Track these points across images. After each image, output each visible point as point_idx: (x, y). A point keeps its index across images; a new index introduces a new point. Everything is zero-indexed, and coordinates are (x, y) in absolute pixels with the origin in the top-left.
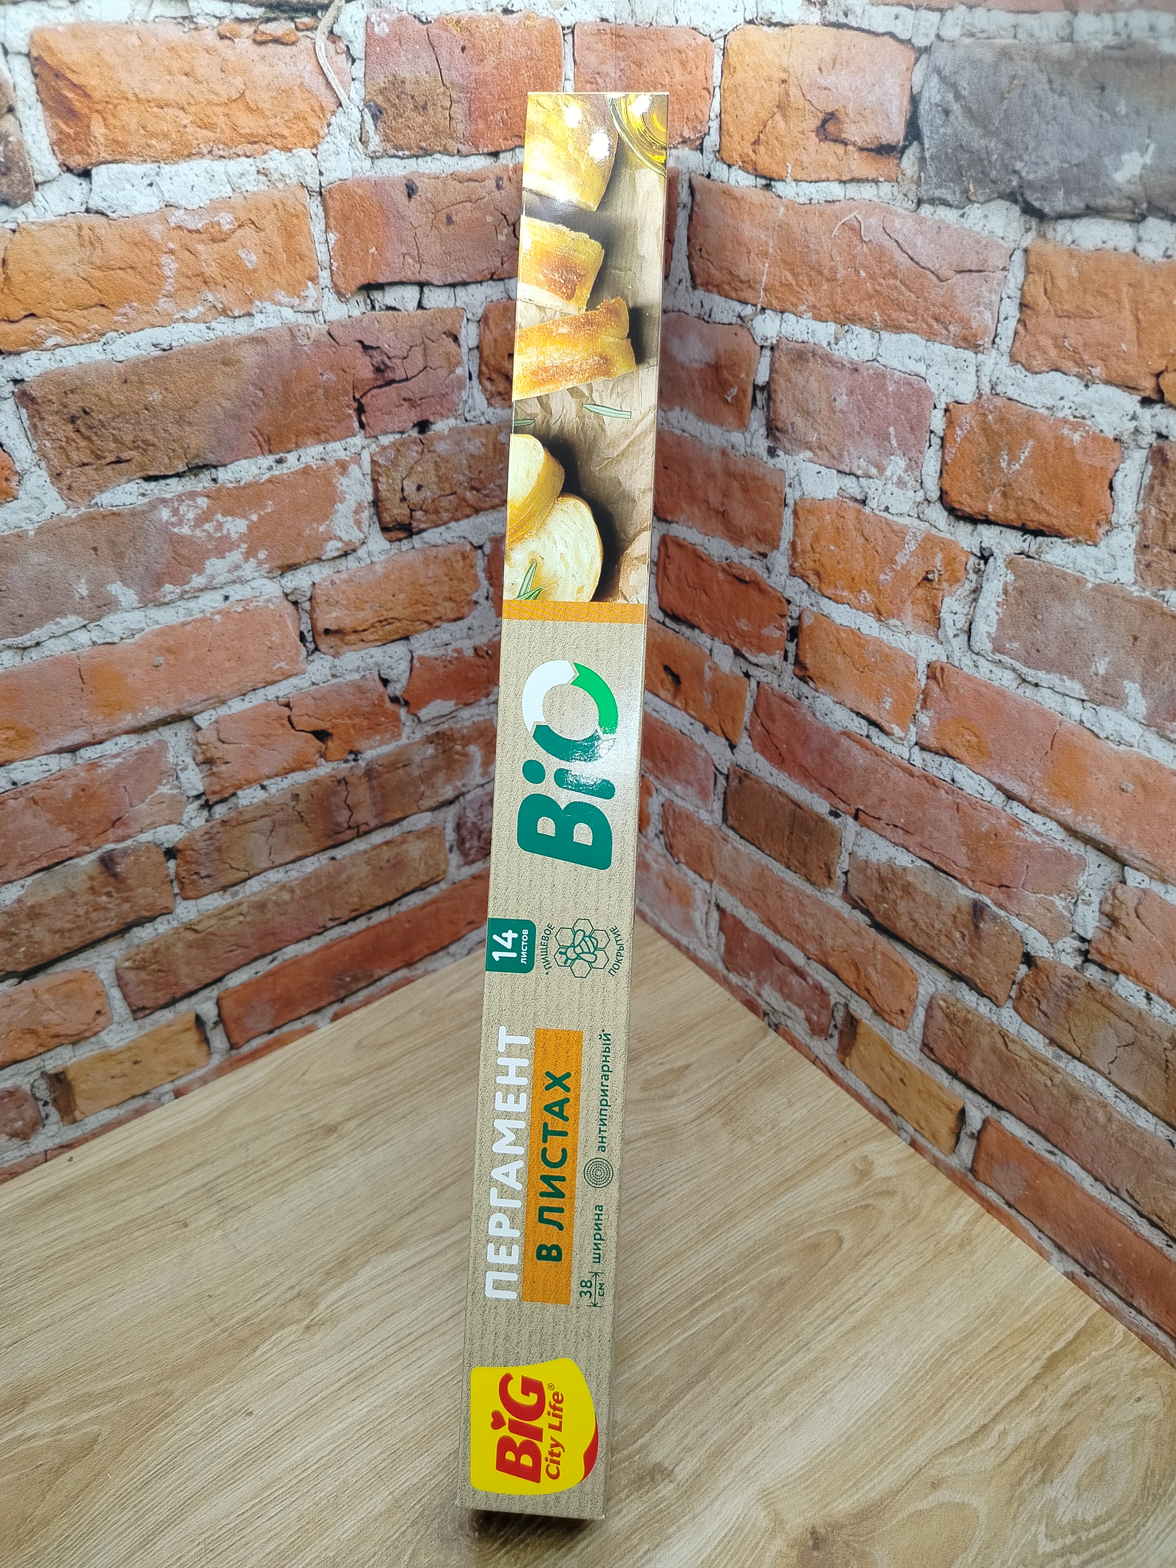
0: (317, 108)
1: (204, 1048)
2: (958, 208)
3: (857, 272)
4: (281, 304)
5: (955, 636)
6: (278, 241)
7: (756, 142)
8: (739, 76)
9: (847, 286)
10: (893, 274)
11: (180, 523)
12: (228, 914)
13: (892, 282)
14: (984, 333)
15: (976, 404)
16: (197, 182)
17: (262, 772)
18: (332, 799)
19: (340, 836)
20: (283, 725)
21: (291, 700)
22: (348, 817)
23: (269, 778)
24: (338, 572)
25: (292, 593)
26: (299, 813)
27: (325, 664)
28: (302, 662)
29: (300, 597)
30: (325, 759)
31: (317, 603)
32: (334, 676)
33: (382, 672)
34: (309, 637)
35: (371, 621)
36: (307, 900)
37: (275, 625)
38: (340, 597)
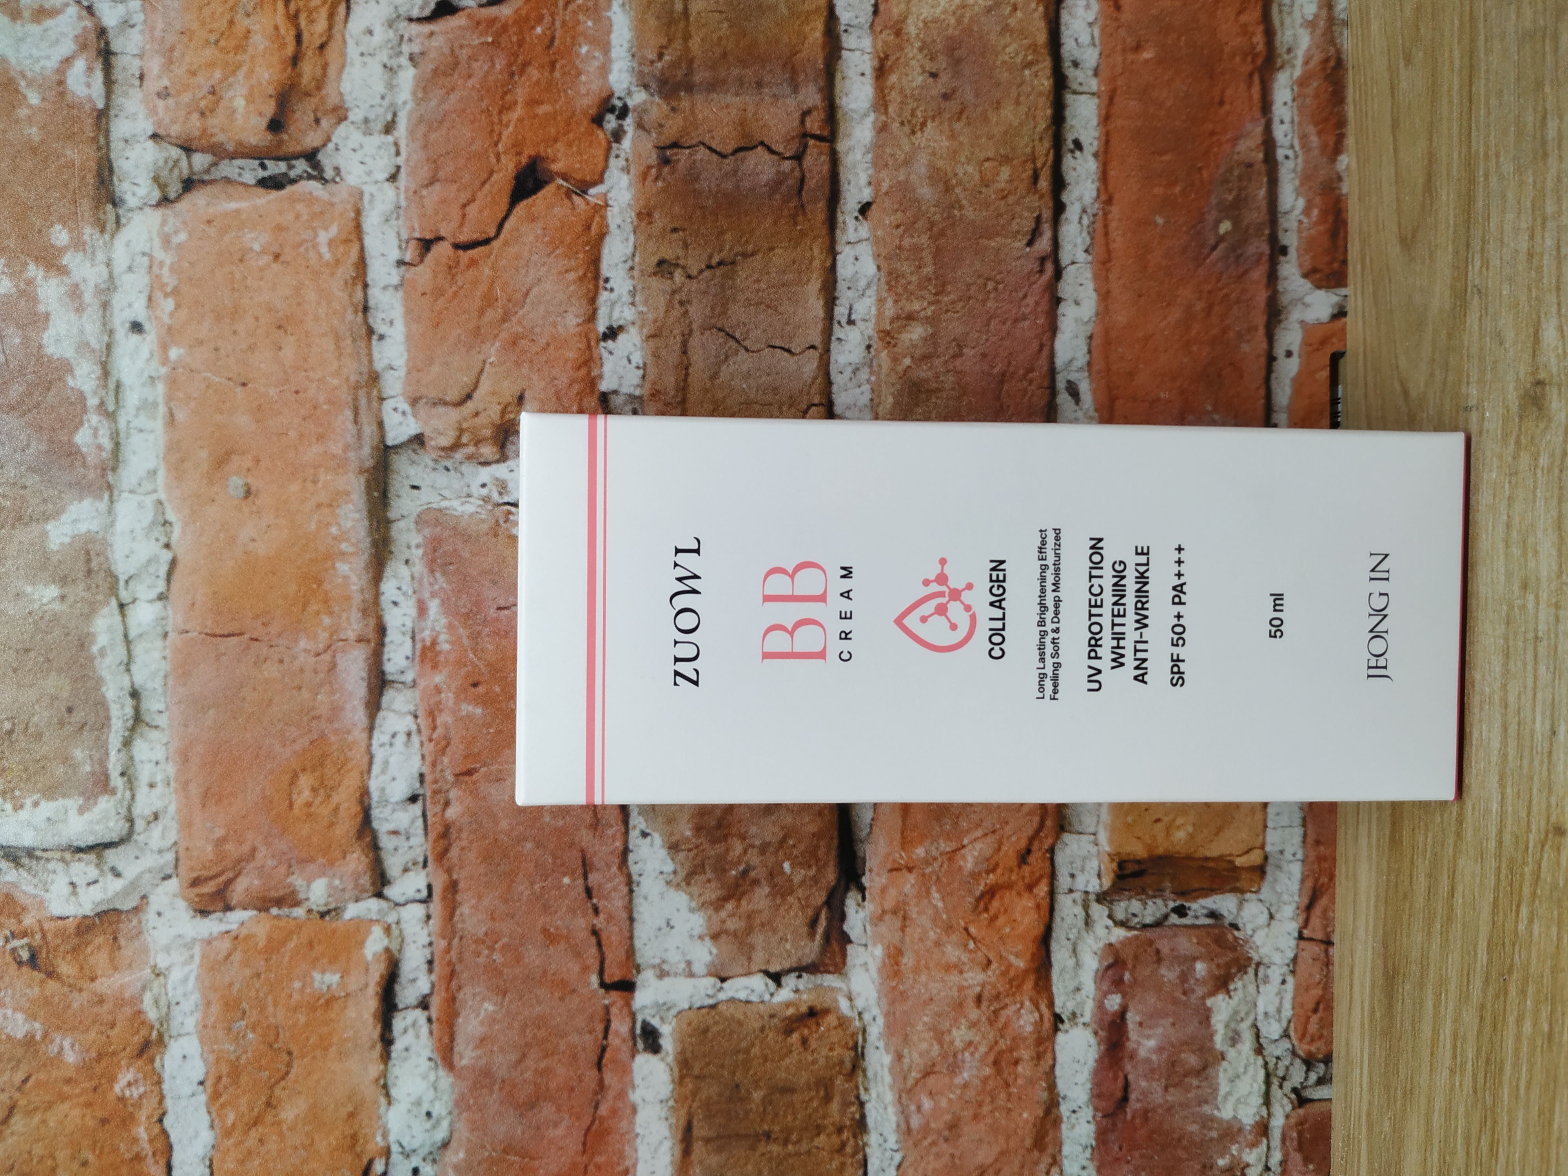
17: (573, 330)
18: (703, 185)
19: (811, 183)
20: (473, 263)
21: (417, 235)
22: (767, 156)
23: (592, 317)
24: (141, 77)
25: (162, 187)
26: (709, 267)
27: (352, 144)
28: (332, 195)
29: (176, 172)
30: (594, 184)
31: (200, 138)
32: (389, 128)
33: (415, 13)
34: (276, 168)
35: (280, 18)
36: (949, 288)
37: (227, 238)
38: (203, 82)
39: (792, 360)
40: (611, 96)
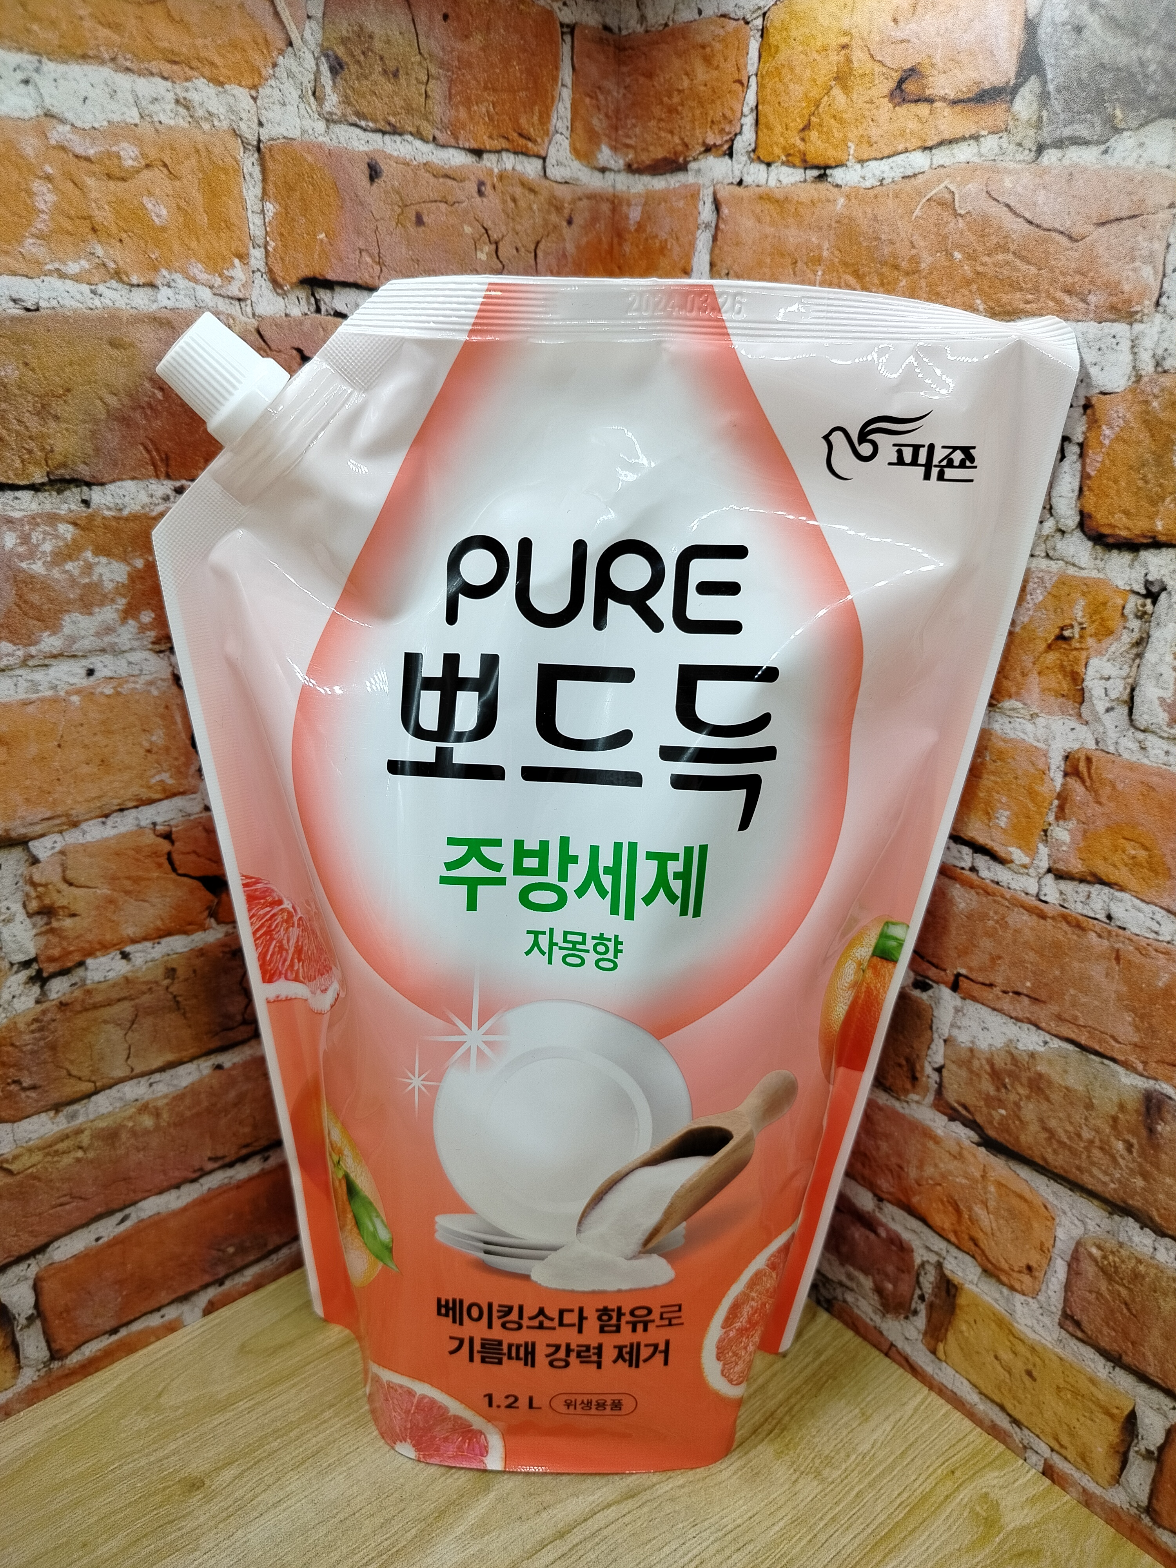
0: (260, 40)
1: (12, 1357)
2: (1098, 143)
3: (949, 255)
4: (195, 280)
5: (1108, 710)
6: (198, 198)
7: (807, 127)
8: (782, 57)
9: (935, 276)
10: (1002, 248)
11: (31, 556)
12: (61, 1146)
13: (1000, 257)
14: (1142, 295)
15: (1133, 390)
16: (92, 94)
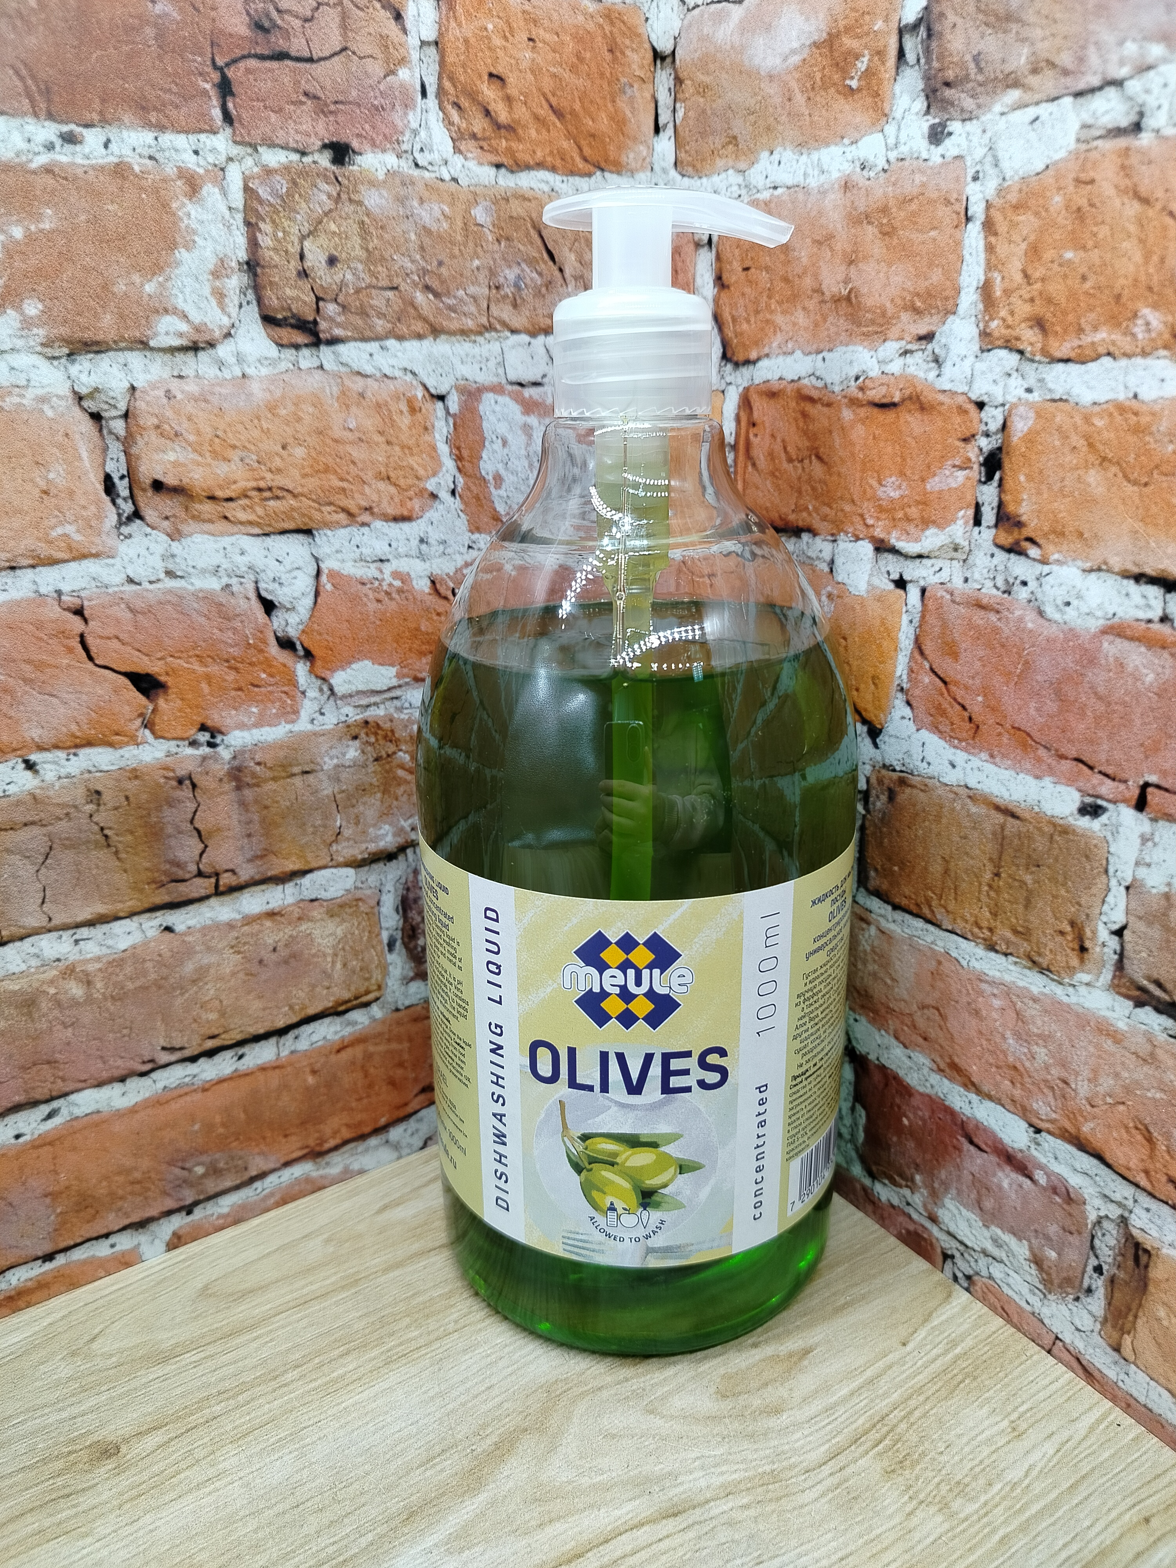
17: (26, 735)
18: (167, 812)
19: (182, 887)
20: (70, 650)
21: (86, 603)
22: (197, 852)
23: (41, 748)
24: (180, 377)
25: (91, 395)
26: (102, 829)
27: (153, 546)
28: (108, 534)
29: (106, 407)
30: (153, 732)
31: (138, 426)
32: (170, 574)
33: (262, 585)
34: (122, 487)
35: (242, 484)
36: (118, 1003)
37: (55, 450)
38: (184, 426)
39: (36, 907)
40: (222, 733)
